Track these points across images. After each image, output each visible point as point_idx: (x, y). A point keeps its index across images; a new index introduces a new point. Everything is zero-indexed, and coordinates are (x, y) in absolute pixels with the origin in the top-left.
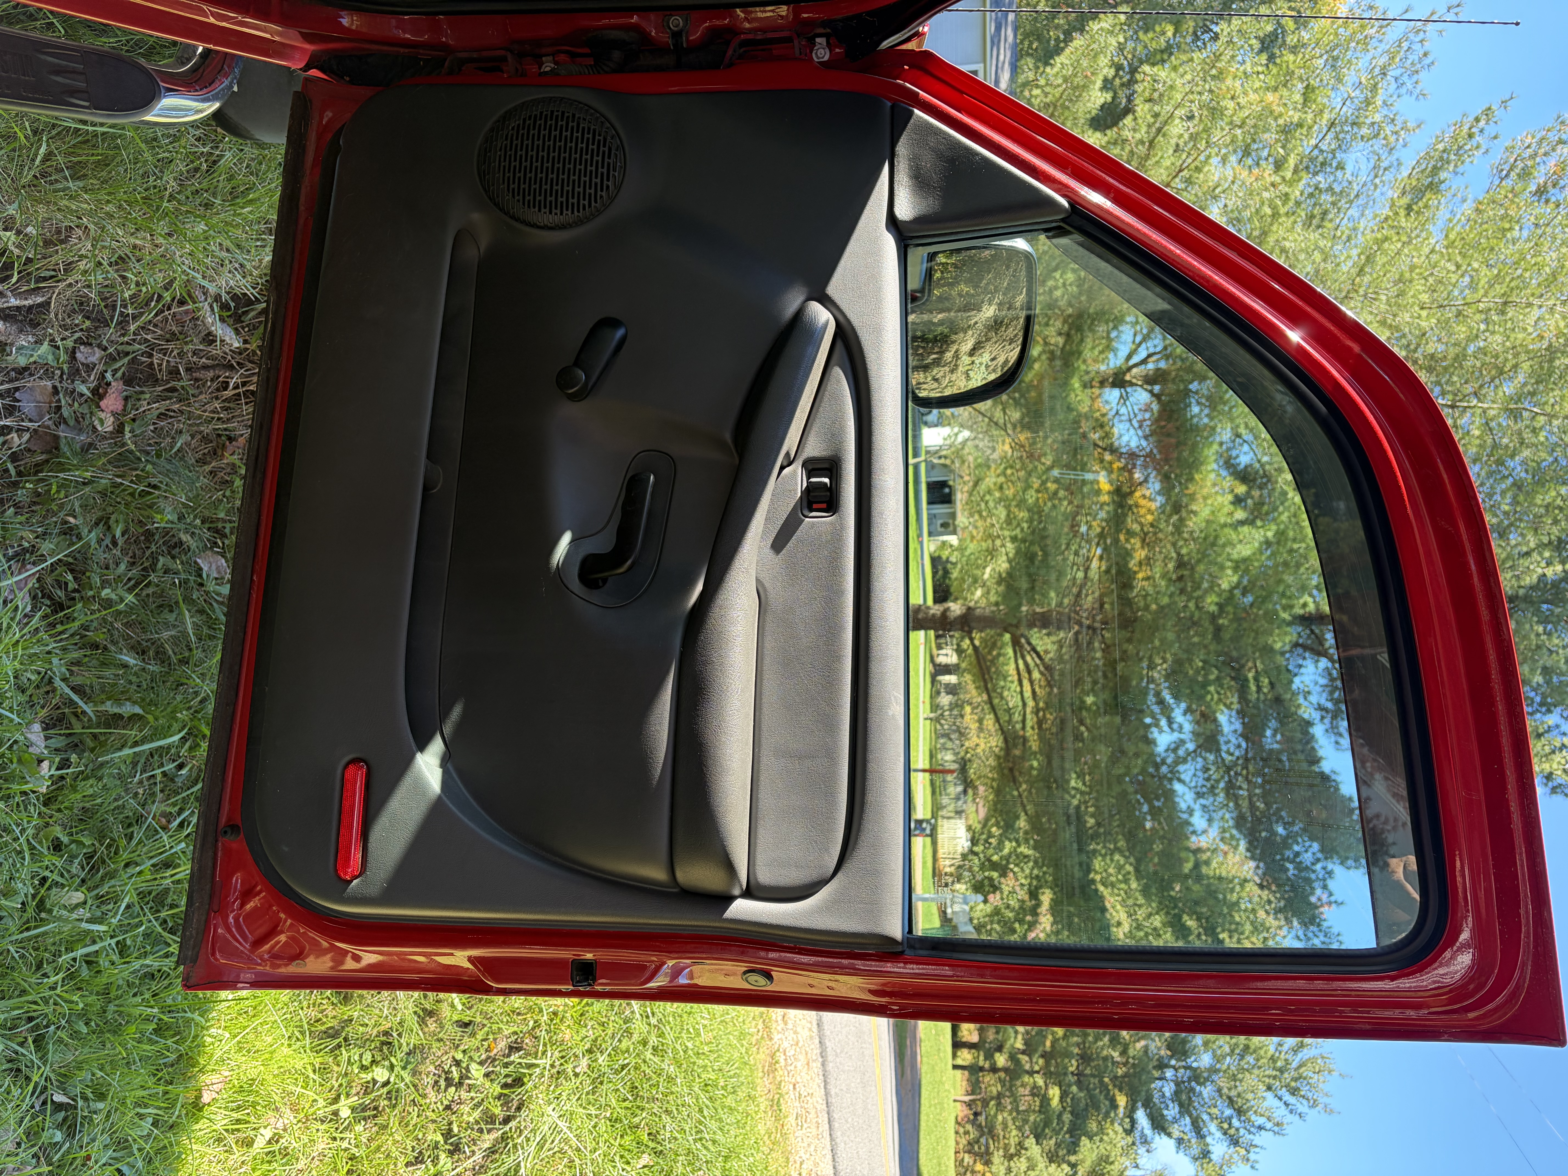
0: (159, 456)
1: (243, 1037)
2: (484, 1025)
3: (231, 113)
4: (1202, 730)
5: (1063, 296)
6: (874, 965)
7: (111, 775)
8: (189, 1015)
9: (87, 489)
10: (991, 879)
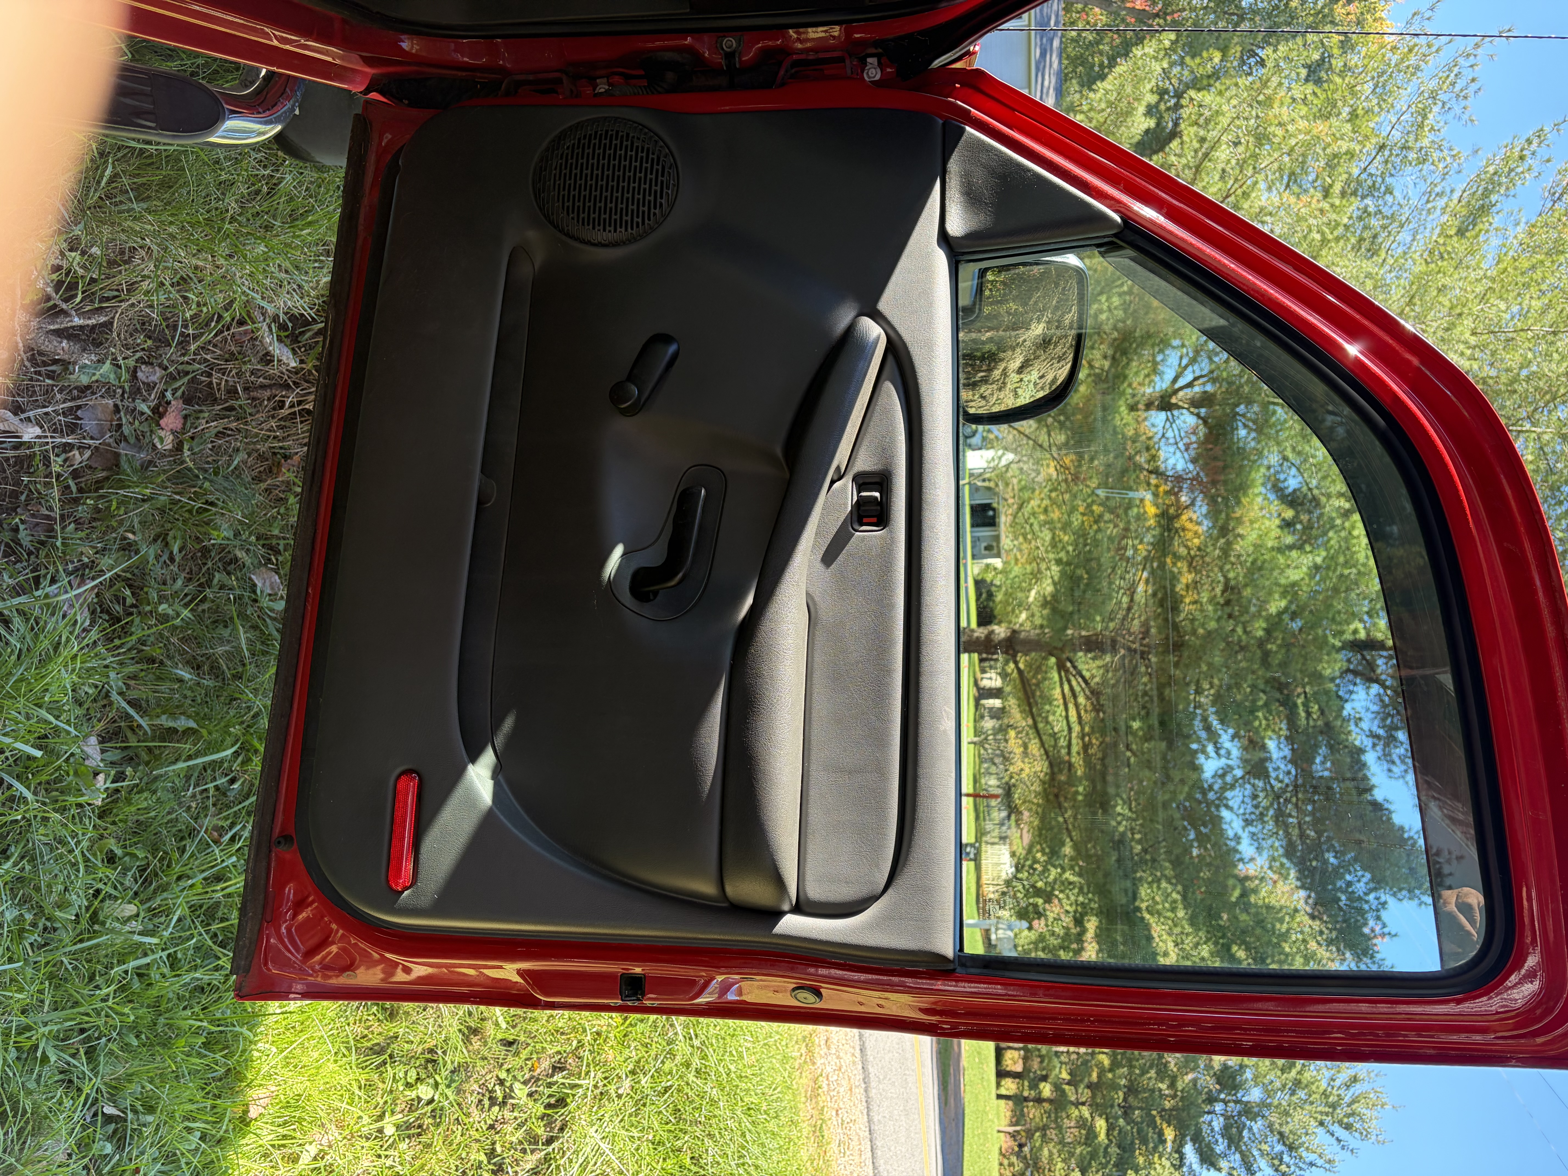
0: (216, 473)
1: (290, 1052)
2: (528, 1045)
3: (293, 137)
4: (1249, 757)
5: (1108, 319)
6: (924, 983)
7: (164, 788)
8: (237, 1029)
9: (146, 506)
10: (1035, 906)
